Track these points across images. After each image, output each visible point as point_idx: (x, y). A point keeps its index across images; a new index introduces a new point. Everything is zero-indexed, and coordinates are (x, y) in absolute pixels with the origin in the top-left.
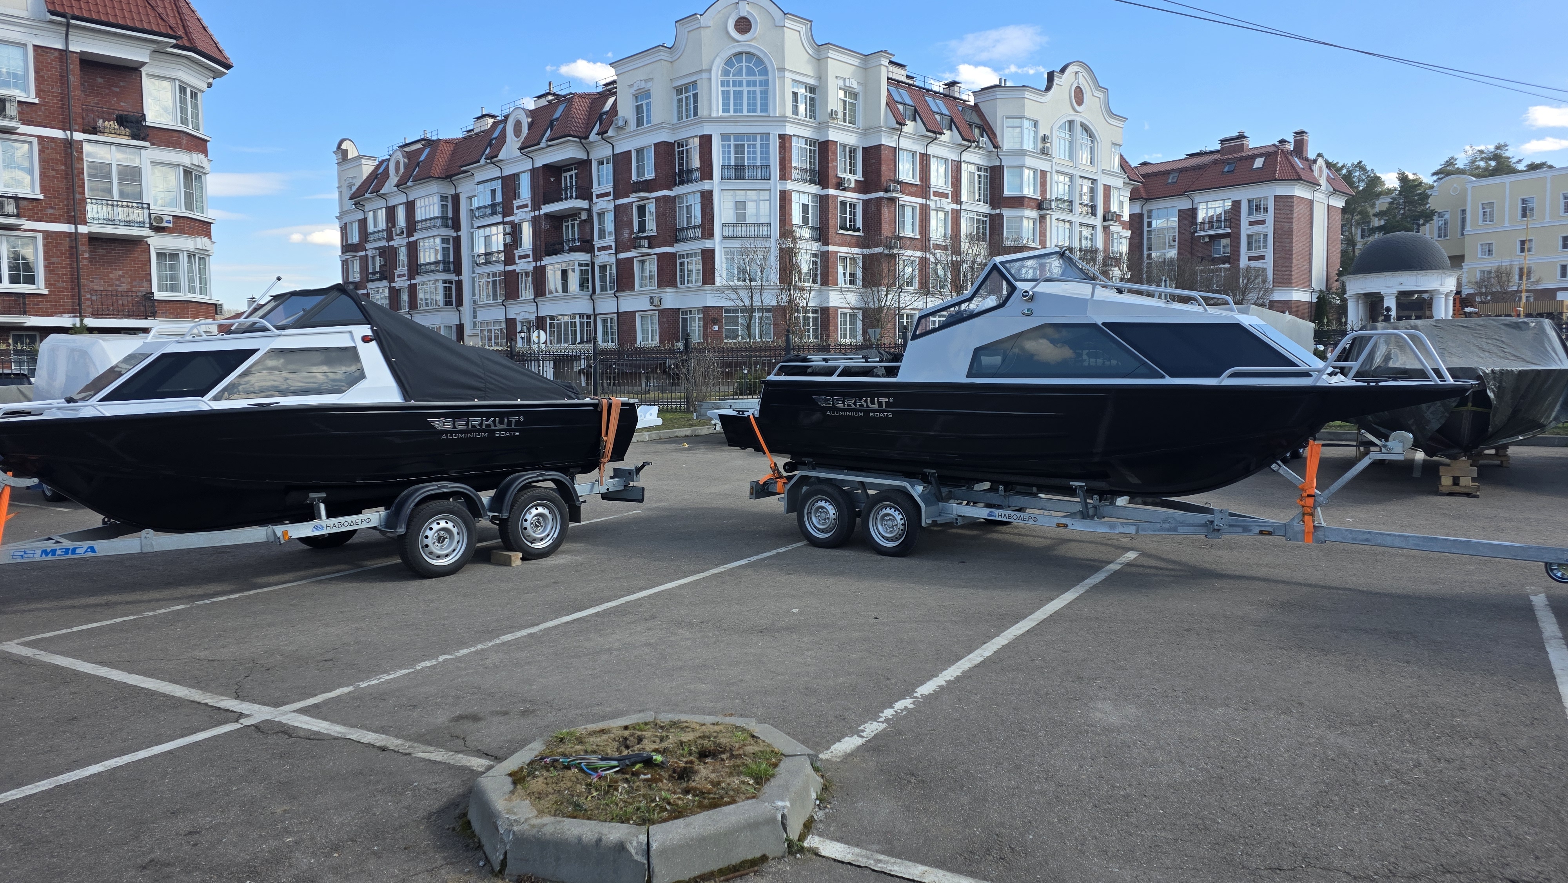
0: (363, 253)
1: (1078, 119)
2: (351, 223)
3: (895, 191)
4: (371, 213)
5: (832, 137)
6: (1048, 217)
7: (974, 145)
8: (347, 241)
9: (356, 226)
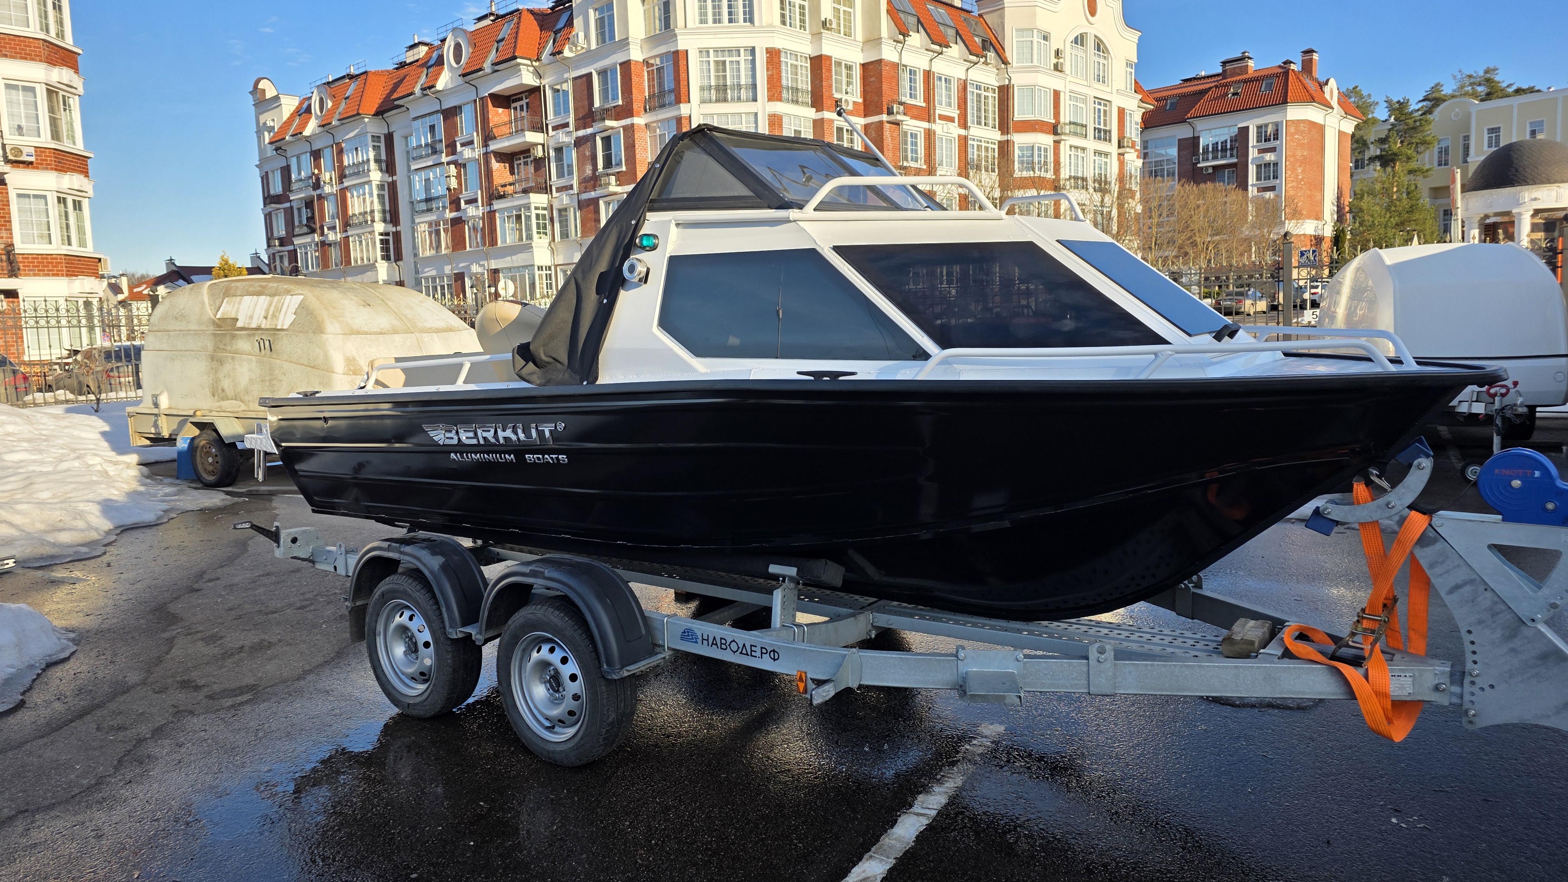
0: (287, 205)
1: (1092, 31)
2: (273, 172)
3: (898, 113)
4: (294, 160)
5: (826, 51)
6: (1062, 142)
7: (982, 60)
8: (269, 191)
9: (278, 174)
